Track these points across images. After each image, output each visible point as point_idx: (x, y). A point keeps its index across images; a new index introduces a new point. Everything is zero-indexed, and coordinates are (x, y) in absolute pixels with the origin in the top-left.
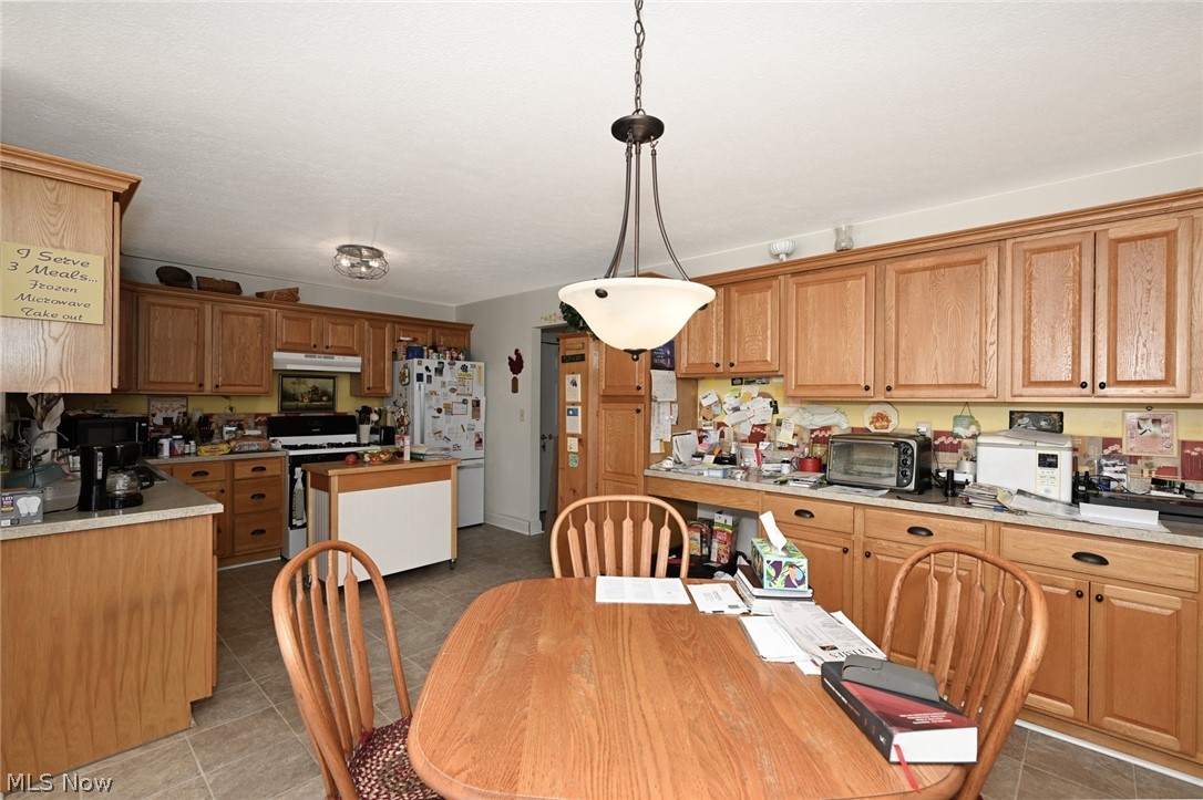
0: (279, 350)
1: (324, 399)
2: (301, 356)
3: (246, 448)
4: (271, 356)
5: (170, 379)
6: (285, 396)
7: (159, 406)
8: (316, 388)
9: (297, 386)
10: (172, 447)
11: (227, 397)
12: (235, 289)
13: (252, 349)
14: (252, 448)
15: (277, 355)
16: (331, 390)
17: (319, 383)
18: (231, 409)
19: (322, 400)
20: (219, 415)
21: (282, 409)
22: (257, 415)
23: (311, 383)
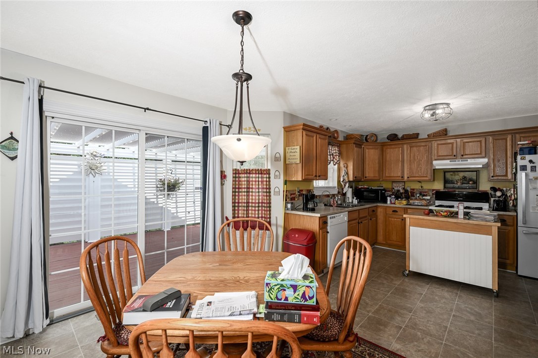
0: (436, 160)
1: (471, 183)
2: (448, 162)
3: (416, 204)
4: (432, 163)
5: (392, 175)
6: (446, 181)
7: (395, 185)
8: (465, 177)
9: (453, 177)
10: (391, 201)
11: (420, 182)
12: (416, 136)
13: (423, 161)
14: (419, 204)
15: (435, 162)
16: (475, 178)
17: (466, 174)
18: (422, 187)
19: (469, 183)
20: (417, 189)
21: (445, 187)
22: (433, 190)
23: (462, 174)
